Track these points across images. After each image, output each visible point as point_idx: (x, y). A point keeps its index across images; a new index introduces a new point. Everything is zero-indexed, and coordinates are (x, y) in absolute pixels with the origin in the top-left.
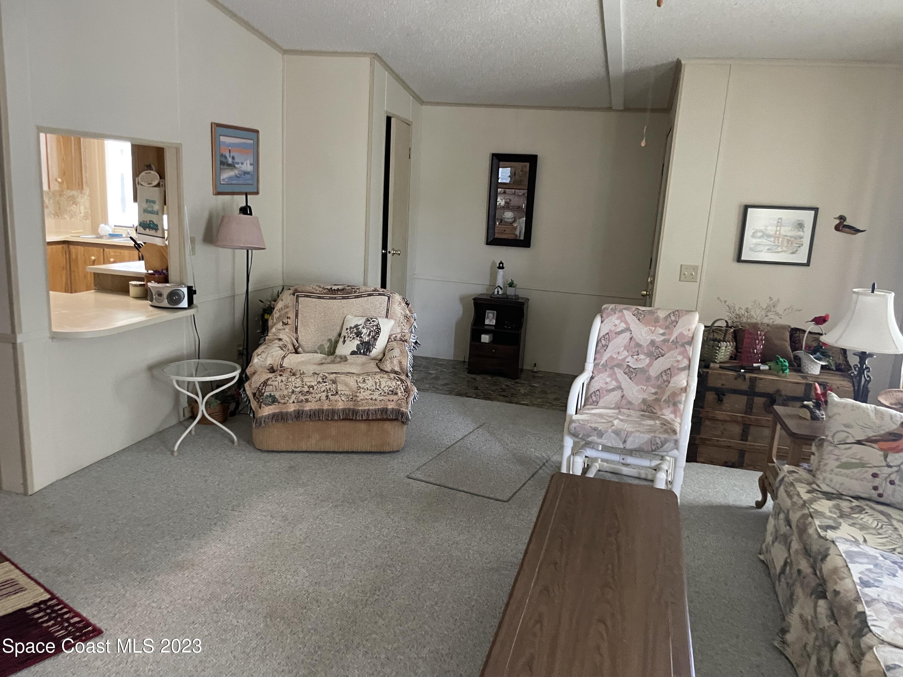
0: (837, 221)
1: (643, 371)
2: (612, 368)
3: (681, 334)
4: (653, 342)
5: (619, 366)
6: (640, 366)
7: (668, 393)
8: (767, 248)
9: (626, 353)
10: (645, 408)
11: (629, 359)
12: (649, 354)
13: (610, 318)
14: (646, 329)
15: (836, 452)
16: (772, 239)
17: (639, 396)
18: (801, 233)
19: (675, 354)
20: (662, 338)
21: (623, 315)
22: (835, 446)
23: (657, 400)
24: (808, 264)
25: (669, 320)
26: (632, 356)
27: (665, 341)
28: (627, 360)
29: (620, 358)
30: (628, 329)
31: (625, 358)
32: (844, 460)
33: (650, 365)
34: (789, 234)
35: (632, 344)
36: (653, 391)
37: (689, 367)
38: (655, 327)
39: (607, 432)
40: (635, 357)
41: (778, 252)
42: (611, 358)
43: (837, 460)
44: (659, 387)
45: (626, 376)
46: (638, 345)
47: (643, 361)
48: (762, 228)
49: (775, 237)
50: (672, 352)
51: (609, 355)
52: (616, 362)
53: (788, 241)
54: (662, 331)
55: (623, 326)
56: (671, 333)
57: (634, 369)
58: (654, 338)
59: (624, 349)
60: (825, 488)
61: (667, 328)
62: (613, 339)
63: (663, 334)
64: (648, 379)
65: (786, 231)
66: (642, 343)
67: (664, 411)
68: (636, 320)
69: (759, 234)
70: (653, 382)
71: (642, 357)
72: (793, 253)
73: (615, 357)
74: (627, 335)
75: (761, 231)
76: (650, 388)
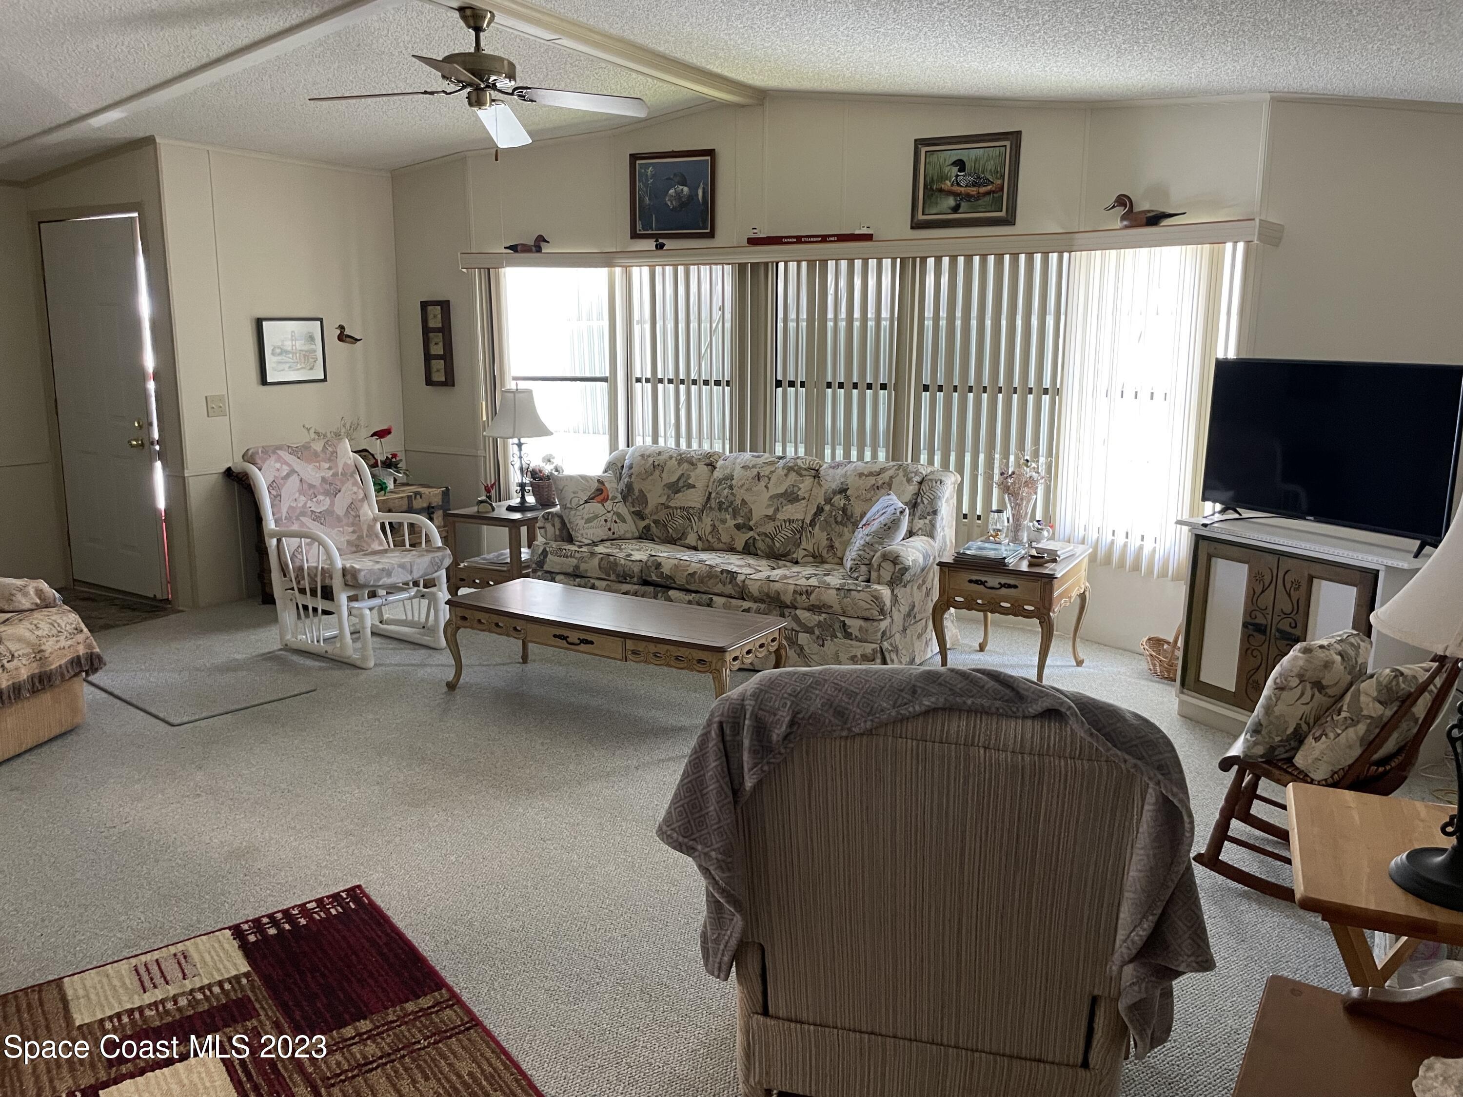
0: (339, 332)
1: (329, 512)
2: (297, 519)
3: (345, 464)
4: (324, 479)
5: (303, 514)
6: (324, 508)
7: (365, 527)
8: (288, 365)
9: (303, 498)
10: (354, 549)
11: (309, 504)
12: (326, 493)
13: (268, 462)
14: (311, 466)
15: (578, 513)
16: (291, 356)
17: (342, 539)
18: (313, 347)
19: (350, 487)
20: (331, 472)
21: (280, 457)
22: (576, 509)
23: (360, 538)
24: (325, 380)
25: (328, 452)
26: (311, 500)
27: (335, 475)
28: (308, 505)
29: (300, 505)
30: (293, 471)
31: (305, 504)
32: (586, 517)
33: (332, 504)
34: (303, 348)
35: (305, 486)
36: (351, 529)
37: (366, 496)
38: (318, 462)
39: (394, 568)
40: (314, 500)
41: (298, 369)
42: (290, 507)
43: (582, 518)
44: (353, 524)
45: (316, 523)
46: (311, 486)
47: (323, 504)
48: (280, 344)
49: (293, 353)
50: (346, 485)
51: (287, 505)
52: (298, 511)
53: (305, 356)
54: (327, 465)
55: (285, 470)
56: (337, 466)
57: (320, 513)
58: (323, 474)
59: (300, 494)
60: (587, 542)
61: (330, 460)
62: (283, 485)
63: (330, 468)
64: (339, 519)
65: (300, 345)
66: (314, 483)
67: (372, 546)
68: (295, 458)
69: (278, 351)
70: (345, 521)
71: (321, 498)
72: (311, 369)
73: (294, 505)
74: (294, 478)
75: (279, 347)
76: (346, 528)
